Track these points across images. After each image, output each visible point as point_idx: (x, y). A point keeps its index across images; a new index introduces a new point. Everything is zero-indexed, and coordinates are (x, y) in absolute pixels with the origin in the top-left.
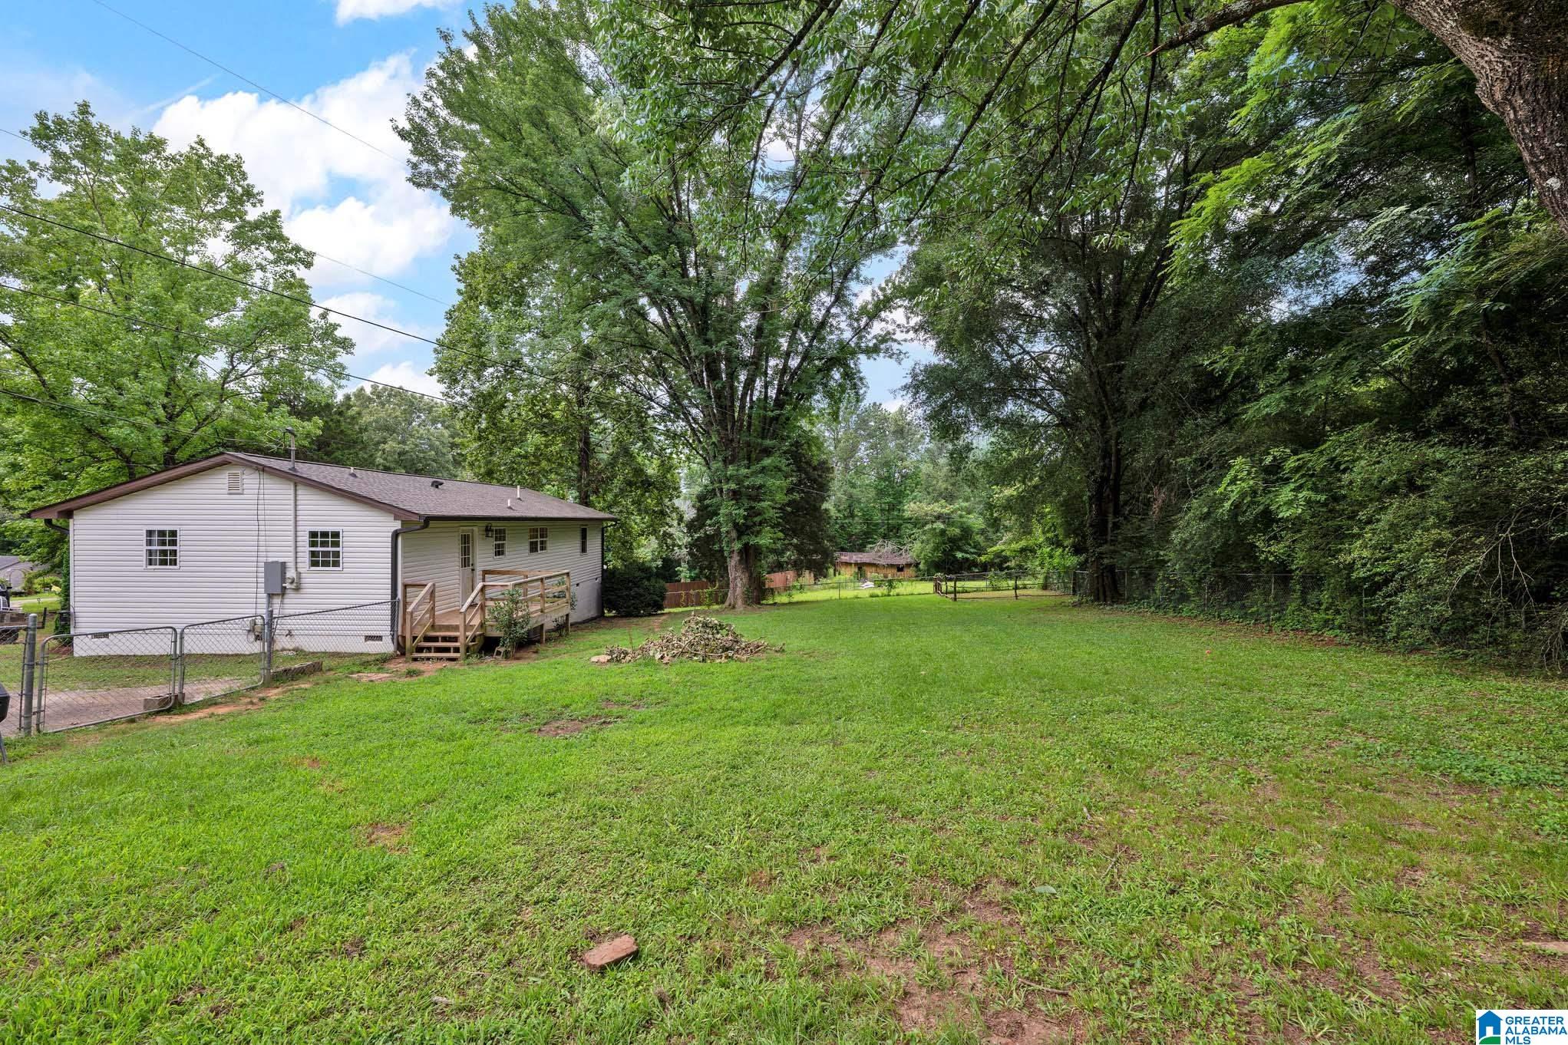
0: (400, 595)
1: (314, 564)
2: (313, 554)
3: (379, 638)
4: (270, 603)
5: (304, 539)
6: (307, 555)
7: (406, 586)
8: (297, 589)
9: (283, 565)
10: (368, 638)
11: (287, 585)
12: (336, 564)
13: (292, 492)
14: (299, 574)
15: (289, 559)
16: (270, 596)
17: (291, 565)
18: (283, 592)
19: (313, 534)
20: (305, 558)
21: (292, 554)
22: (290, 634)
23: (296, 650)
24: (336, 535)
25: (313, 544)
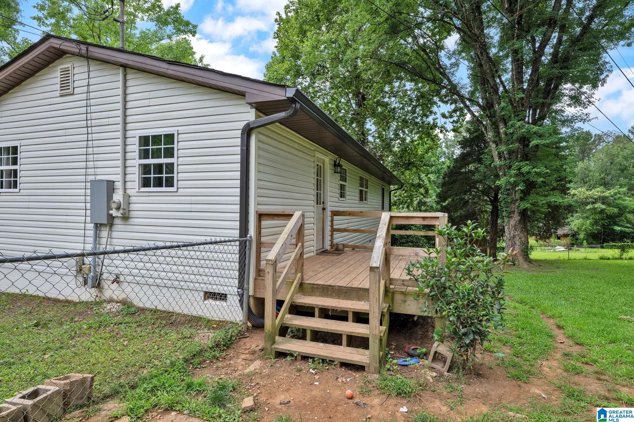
0: (252, 232)
1: (146, 183)
2: (146, 169)
3: (222, 297)
4: (97, 237)
5: (134, 148)
6: (136, 170)
7: (261, 216)
8: (126, 218)
9: (110, 186)
10: (210, 295)
11: (114, 213)
12: (170, 183)
13: (121, 77)
14: (127, 197)
15: (118, 179)
16: (98, 227)
17: (119, 185)
18: (111, 221)
19: (144, 140)
20: (135, 175)
21: (119, 170)
22: (117, 280)
23: (124, 302)
24: (170, 138)
25: (144, 154)
